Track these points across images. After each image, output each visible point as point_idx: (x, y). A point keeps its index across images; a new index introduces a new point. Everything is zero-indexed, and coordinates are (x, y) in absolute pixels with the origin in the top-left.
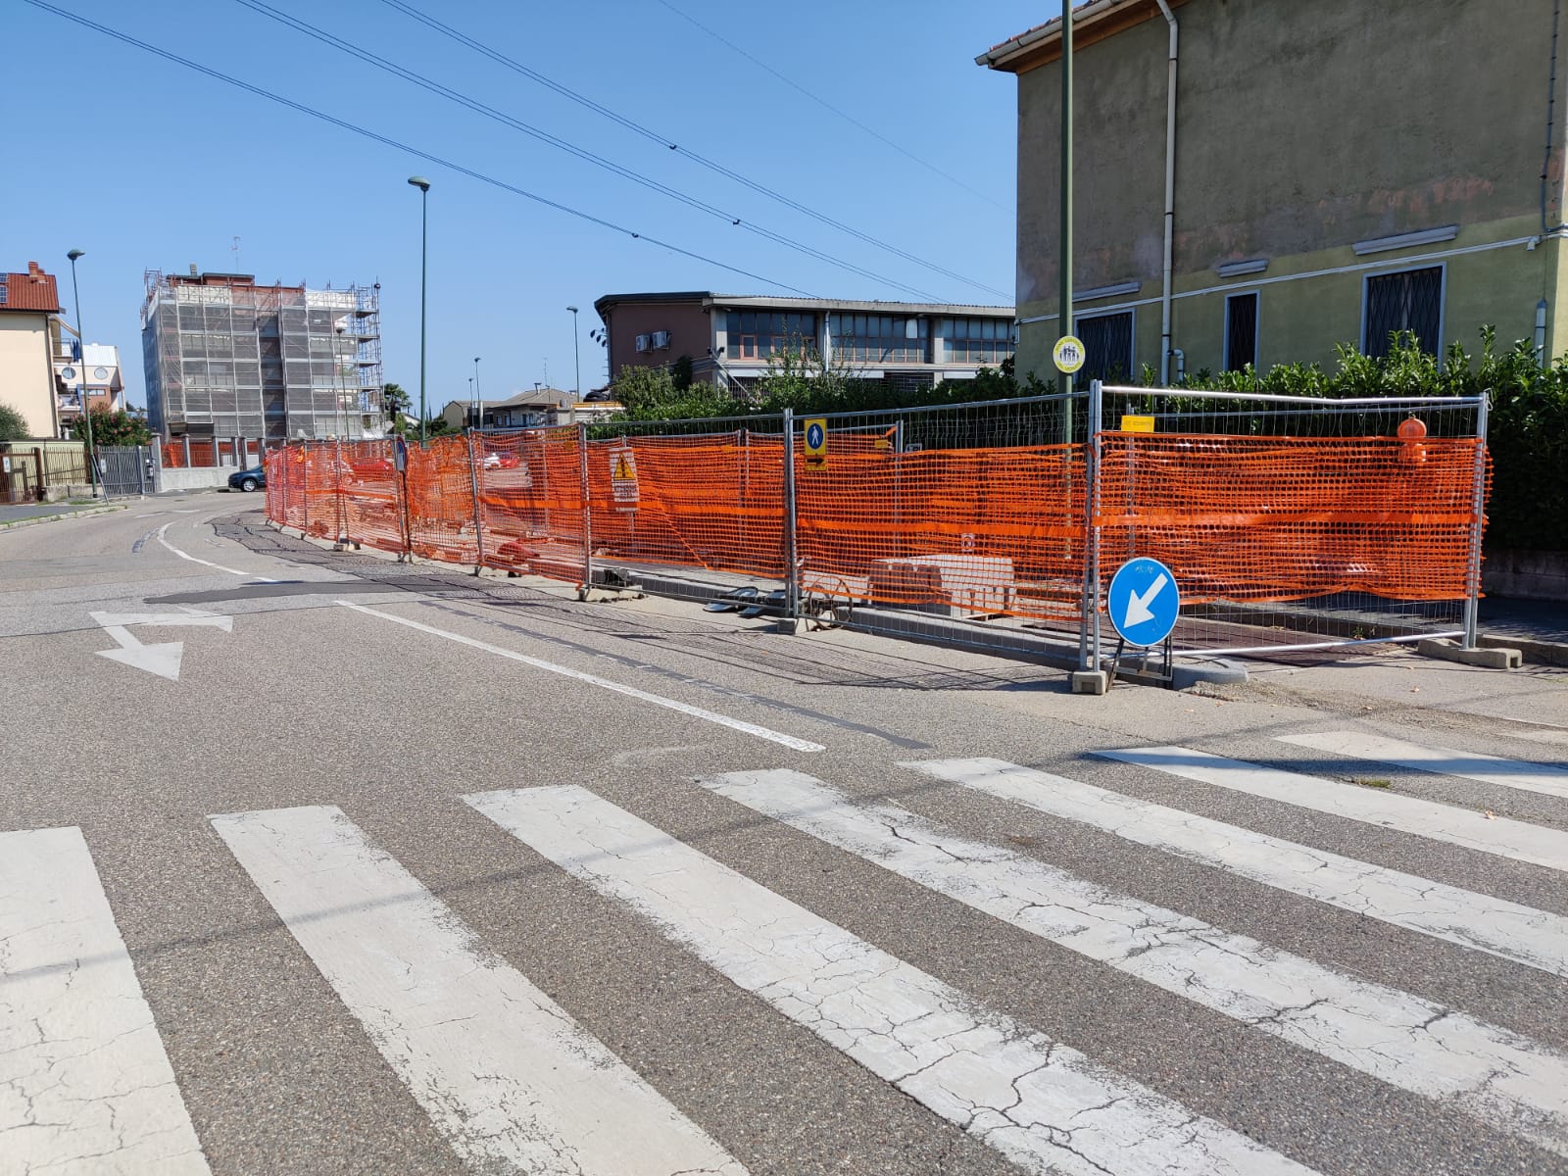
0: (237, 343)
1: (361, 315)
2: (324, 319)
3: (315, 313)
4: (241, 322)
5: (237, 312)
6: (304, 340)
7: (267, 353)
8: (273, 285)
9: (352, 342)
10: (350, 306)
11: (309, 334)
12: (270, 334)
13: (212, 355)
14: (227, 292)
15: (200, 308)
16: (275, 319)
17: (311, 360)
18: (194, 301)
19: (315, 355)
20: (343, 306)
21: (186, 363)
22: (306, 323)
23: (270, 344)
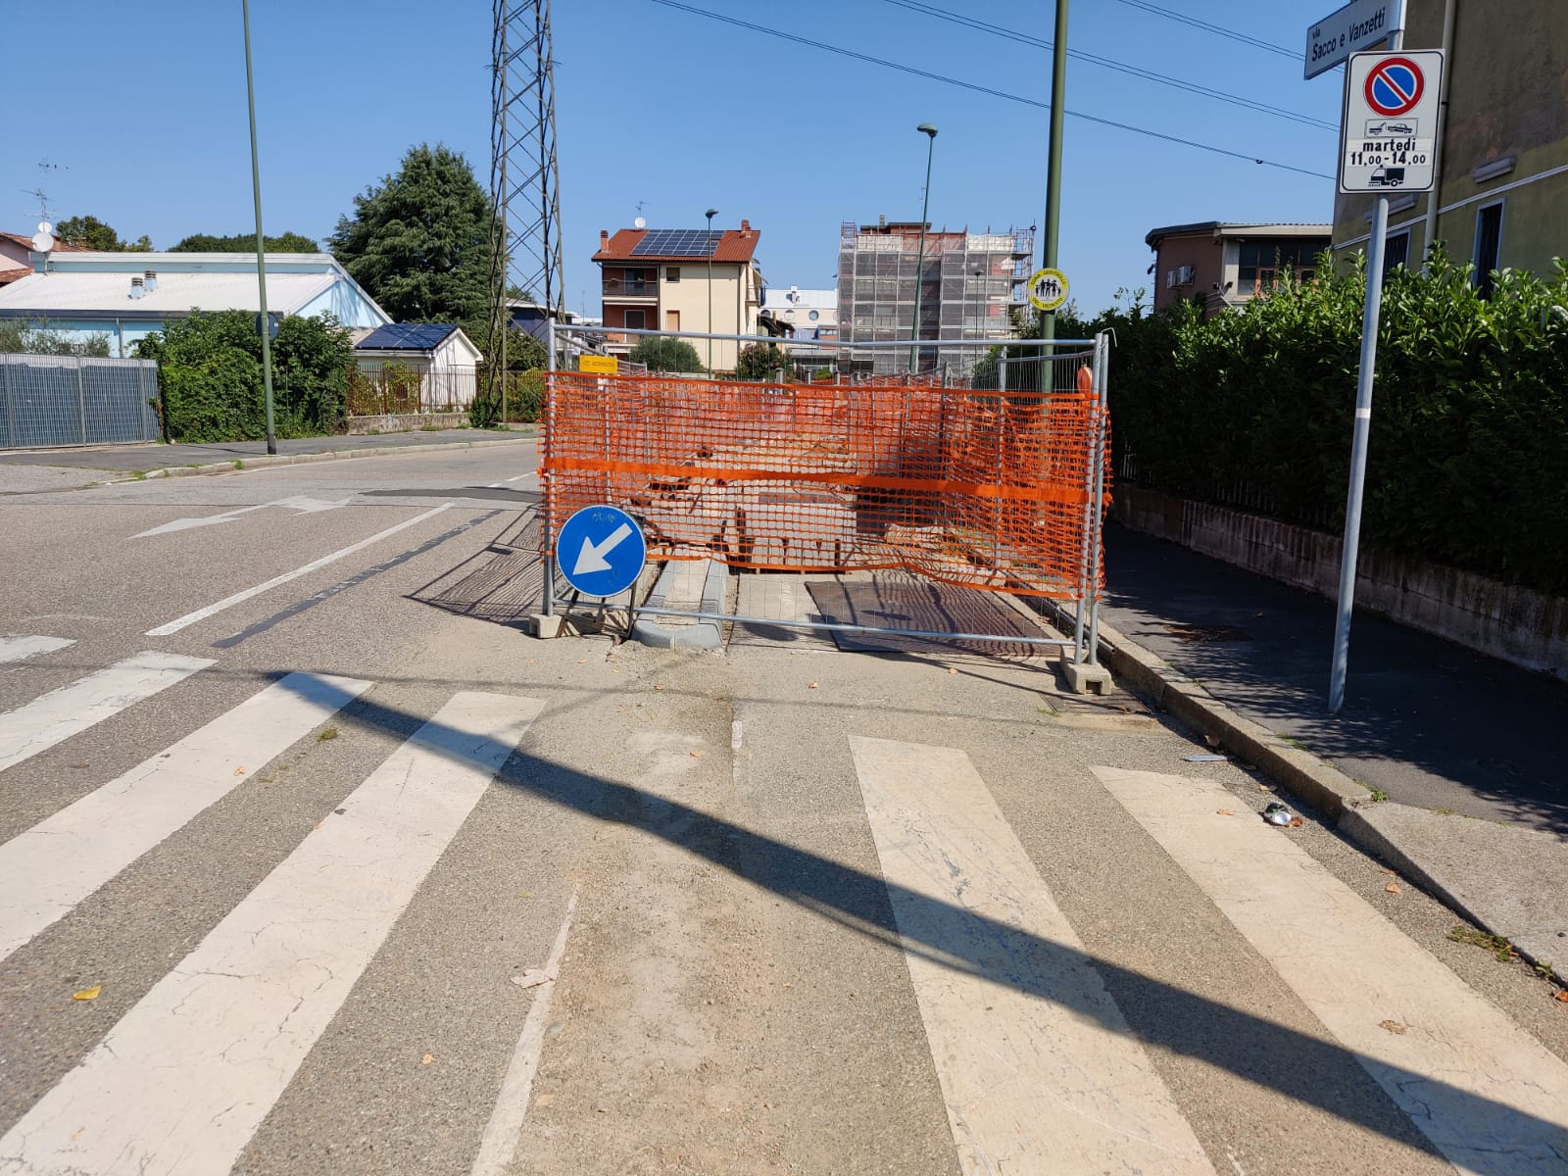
0: (902, 286)
1: (1017, 257)
2: (982, 264)
3: (973, 257)
4: (906, 267)
5: (907, 258)
6: (961, 283)
7: (929, 296)
8: (941, 231)
9: (1006, 284)
10: (1007, 249)
11: (965, 277)
12: (932, 277)
13: (879, 298)
14: (899, 240)
15: (873, 255)
16: (938, 263)
17: (964, 302)
18: (870, 249)
19: (969, 297)
20: (1000, 249)
21: (857, 306)
22: (964, 267)
23: (931, 287)
